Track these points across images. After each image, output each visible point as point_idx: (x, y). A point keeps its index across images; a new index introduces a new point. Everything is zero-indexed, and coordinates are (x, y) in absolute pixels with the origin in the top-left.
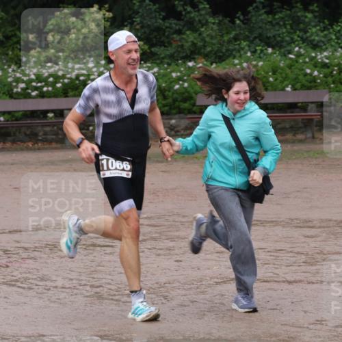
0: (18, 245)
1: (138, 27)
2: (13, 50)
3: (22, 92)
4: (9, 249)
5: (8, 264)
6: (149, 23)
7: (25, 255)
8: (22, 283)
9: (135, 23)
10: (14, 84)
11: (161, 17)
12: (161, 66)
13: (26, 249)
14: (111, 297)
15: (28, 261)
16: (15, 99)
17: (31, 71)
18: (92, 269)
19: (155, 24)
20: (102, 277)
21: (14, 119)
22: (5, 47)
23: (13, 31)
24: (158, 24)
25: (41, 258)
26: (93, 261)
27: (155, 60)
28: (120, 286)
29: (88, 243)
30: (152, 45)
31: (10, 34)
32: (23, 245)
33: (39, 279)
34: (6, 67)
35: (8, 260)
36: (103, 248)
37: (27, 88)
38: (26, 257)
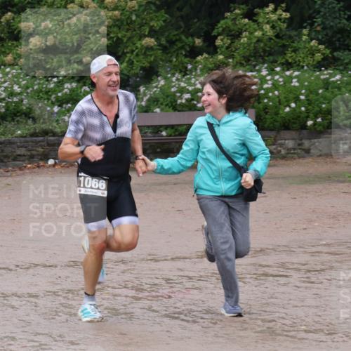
0: (182, 273)
1: (319, 28)
2: (177, 56)
3: (187, 104)
4: (172, 277)
5: (170, 294)
6: (332, 24)
7: (189, 285)
8: (186, 316)
9: (316, 24)
10: (178, 94)
11: (346, 17)
12: (344, 72)
13: (190, 278)
14: (285, 333)
15: (192, 292)
16: (179, 111)
17: (197, 80)
18: (264, 301)
19: (339, 25)
20: (275, 310)
21: (177, 133)
22: (167, 54)
23: (177, 35)
24: (342, 25)
25: (206, 288)
26: (264, 293)
27: (337, 65)
28: (295, 321)
29: (259, 273)
30: (334, 50)
31: (174, 39)
32: (186, 273)
33: (205, 312)
34: (169, 75)
35: (170, 290)
36: (276, 278)
37: (192, 100)
38: (190, 287)
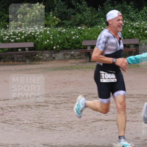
0: (7, 106)
1: (56, 12)
2: (3, 22)
3: (7, 40)
4: (3, 107)
5: (3, 114)
6: (61, 10)
7: (10, 110)
8: (9, 122)
9: (55, 10)
10: (4, 37)
11: (66, 7)
12: (67, 28)
13: (10, 107)
14: (47, 128)
15: (11, 112)
16: (4, 43)
17: (11, 31)
18: (39, 116)
19: (63, 11)
20: (43, 119)
21: (4, 51)
23: (2, 14)
24: (65, 11)
25: (17, 111)
26: (39, 112)
27: (64, 26)
28: (51, 123)
29: (37, 105)
30: (62, 20)
32: (9, 105)
33: (16, 120)
35: (3, 112)
36: (44, 107)
37: (9, 38)
38: (11, 111)
